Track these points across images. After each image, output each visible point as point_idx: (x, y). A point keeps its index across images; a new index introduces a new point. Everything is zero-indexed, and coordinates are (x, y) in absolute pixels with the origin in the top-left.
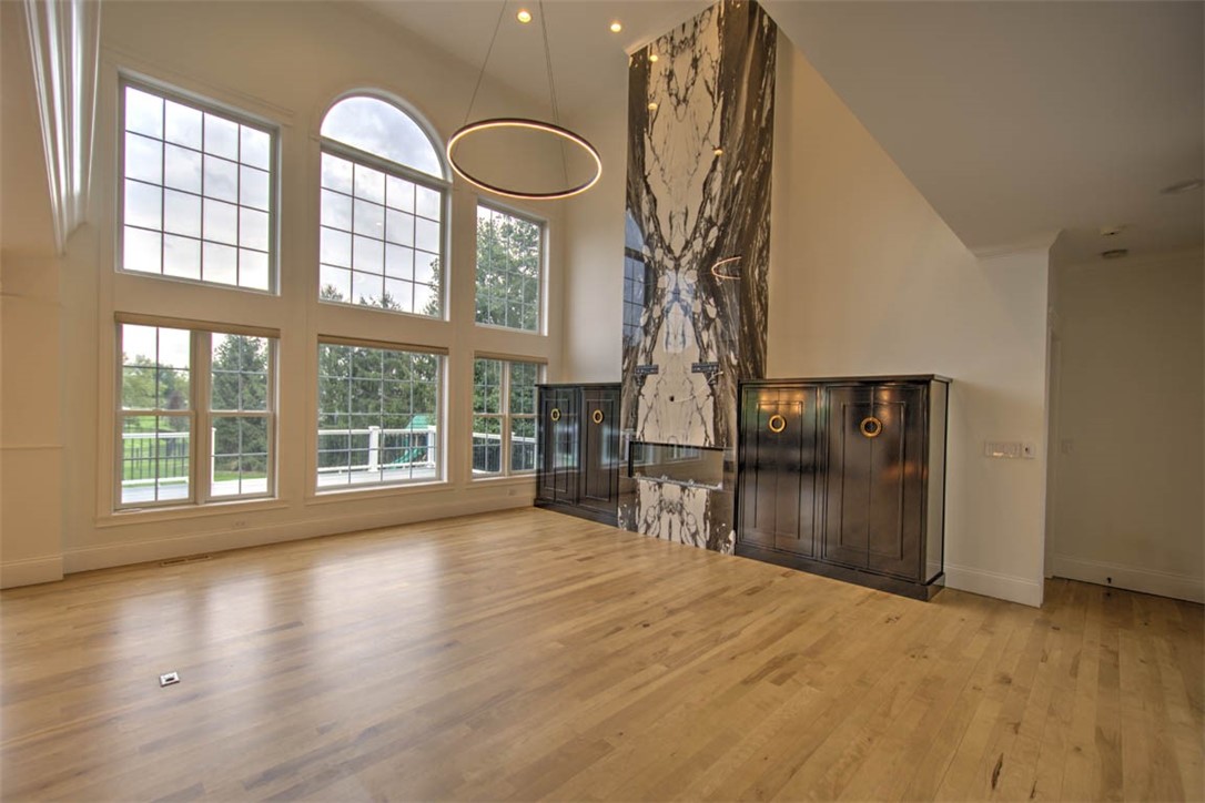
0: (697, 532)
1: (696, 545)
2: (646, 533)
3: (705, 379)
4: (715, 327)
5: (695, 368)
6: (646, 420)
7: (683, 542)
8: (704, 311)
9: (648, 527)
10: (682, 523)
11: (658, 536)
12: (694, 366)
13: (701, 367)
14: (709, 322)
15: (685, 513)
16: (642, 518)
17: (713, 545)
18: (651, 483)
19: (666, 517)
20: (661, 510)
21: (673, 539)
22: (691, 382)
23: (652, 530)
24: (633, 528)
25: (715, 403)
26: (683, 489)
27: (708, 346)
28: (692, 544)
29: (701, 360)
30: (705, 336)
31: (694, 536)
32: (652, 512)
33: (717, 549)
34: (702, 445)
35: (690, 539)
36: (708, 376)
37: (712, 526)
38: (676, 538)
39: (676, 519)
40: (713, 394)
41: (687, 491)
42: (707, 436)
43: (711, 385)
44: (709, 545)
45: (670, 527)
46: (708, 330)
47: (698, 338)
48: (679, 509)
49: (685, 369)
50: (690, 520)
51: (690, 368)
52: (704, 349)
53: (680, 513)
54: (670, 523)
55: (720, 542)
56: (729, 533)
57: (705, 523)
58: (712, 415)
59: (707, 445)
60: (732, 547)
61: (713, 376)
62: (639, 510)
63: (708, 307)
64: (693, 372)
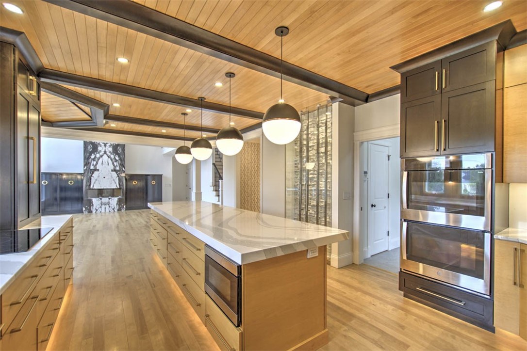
1: (114, 211)
2: (96, 212)
4: (118, 162)
5: (112, 171)
6: (95, 183)
7: (110, 211)
8: (115, 158)
9: (97, 210)
11: (101, 212)
13: (114, 170)
14: (116, 161)
16: (94, 209)
17: (119, 210)
18: (97, 199)
19: (103, 206)
22: (111, 174)
24: (90, 212)
25: (119, 179)
26: (109, 199)
27: (116, 166)
30: (115, 164)
31: (113, 209)
32: (98, 206)
33: (121, 210)
34: (115, 188)
36: (117, 173)
37: (119, 206)
38: (107, 211)
39: (107, 206)
40: (118, 176)
41: (111, 199)
42: (117, 186)
44: (118, 210)
45: (105, 209)
48: (109, 203)
49: (109, 171)
50: (112, 206)
53: (109, 205)
54: (105, 207)
55: (122, 208)
56: (124, 206)
58: (118, 181)
59: (117, 188)
60: (125, 209)
62: (93, 207)
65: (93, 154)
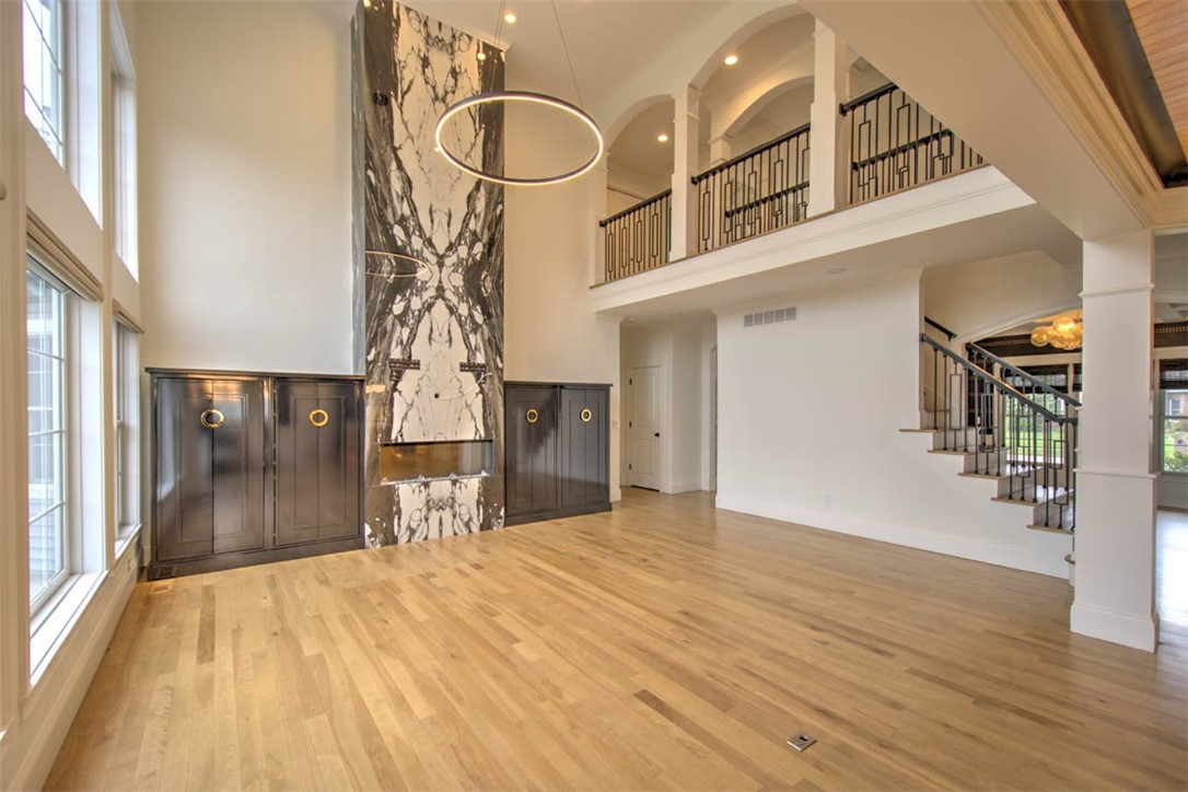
0: (470, 519)
1: (470, 531)
2: (409, 541)
3: (473, 379)
4: (483, 333)
5: (463, 367)
6: (405, 418)
7: (455, 534)
8: (471, 316)
9: (412, 532)
10: (454, 516)
11: (426, 538)
12: (462, 365)
13: (468, 367)
15: (457, 506)
16: (404, 527)
17: (485, 526)
18: (415, 485)
19: (434, 515)
20: (429, 509)
21: (444, 535)
22: (459, 380)
23: (417, 535)
24: (390, 540)
25: (484, 400)
26: (454, 482)
27: (476, 348)
28: (465, 532)
29: (469, 360)
30: (472, 338)
31: (467, 525)
32: (417, 516)
33: (490, 528)
34: (472, 438)
35: (463, 528)
36: (478, 377)
37: (485, 510)
38: (447, 532)
39: (447, 514)
40: (482, 391)
41: (458, 484)
42: (477, 430)
43: (480, 384)
44: (482, 528)
45: (441, 523)
46: (476, 333)
47: (466, 340)
48: (452, 502)
49: (453, 369)
50: (463, 510)
51: (458, 367)
52: (472, 351)
53: (452, 507)
54: (441, 519)
55: (493, 520)
56: (500, 510)
57: (478, 509)
59: (477, 438)
60: (502, 522)
61: (483, 376)
62: (399, 519)
63: (475, 313)
64: (461, 370)
65: (399, 298)
